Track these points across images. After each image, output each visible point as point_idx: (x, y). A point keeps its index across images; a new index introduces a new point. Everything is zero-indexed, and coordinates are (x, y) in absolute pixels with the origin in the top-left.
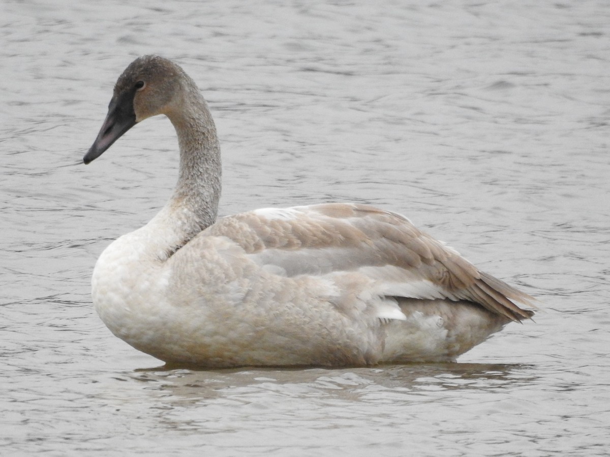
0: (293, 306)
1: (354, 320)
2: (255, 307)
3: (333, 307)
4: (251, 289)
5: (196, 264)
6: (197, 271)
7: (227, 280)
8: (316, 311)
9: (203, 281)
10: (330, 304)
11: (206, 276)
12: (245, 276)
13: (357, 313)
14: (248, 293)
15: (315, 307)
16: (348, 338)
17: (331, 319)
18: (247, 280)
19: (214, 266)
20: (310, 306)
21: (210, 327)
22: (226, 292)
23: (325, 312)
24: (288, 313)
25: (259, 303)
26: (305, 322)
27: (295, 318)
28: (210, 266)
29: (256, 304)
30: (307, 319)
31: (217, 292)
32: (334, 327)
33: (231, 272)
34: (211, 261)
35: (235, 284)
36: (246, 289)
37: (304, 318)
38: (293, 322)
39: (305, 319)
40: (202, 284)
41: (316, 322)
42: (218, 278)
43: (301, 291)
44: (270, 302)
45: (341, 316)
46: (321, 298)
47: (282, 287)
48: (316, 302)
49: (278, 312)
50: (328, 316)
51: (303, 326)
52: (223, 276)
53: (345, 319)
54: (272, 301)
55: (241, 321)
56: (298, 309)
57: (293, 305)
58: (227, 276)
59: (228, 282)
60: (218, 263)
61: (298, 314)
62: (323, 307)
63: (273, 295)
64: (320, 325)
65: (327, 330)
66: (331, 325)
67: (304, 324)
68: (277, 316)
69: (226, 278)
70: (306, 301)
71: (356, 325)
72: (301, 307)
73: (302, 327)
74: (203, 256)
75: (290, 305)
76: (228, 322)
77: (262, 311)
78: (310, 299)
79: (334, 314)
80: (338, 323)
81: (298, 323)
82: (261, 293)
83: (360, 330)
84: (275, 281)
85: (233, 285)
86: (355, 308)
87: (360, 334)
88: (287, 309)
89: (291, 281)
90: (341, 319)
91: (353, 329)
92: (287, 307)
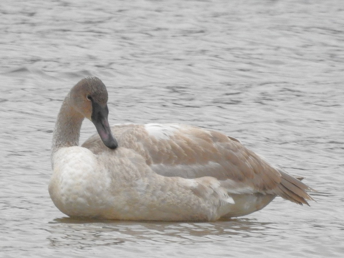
0: (171, 194)
1: (205, 199)
2: (151, 196)
3: (193, 192)
4: (148, 184)
5: (119, 167)
7: (137, 178)
8: (184, 196)
9: (125, 178)
10: (191, 191)
12: (146, 176)
13: (208, 195)
14: (148, 187)
15: (183, 193)
16: (202, 210)
17: (192, 200)
18: (146, 179)
19: (129, 169)
20: (181, 193)
22: (136, 185)
23: (189, 196)
24: (169, 198)
25: (153, 193)
26: (178, 202)
27: (173, 201)
28: (127, 169)
29: (151, 194)
30: (179, 201)
31: (132, 186)
32: (194, 204)
33: (139, 174)
34: (127, 166)
35: (141, 180)
36: (146, 183)
37: (177, 200)
38: (172, 203)
41: (184, 202)
42: (132, 177)
43: (175, 185)
44: (159, 192)
45: (198, 198)
46: (186, 188)
47: (165, 183)
48: (183, 190)
49: (163, 198)
50: (190, 198)
51: (177, 205)
52: (135, 176)
53: (201, 199)
54: (160, 192)
55: (143, 205)
56: (174, 195)
57: (171, 192)
58: (137, 176)
59: (137, 180)
60: (130, 167)
61: (174, 197)
62: (187, 193)
63: (160, 187)
64: (186, 204)
65: (190, 206)
66: (192, 203)
67: (178, 204)
68: (163, 201)
69: (136, 177)
70: (178, 190)
71: (207, 202)
72: (175, 194)
74: (122, 163)
75: (169, 193)
77: (155, 198)
78: (180, 188)
79: (193, 196)
80: (197, 202)
81: (174, 203)
82: (154, 186)
83: (208, 205)
84: (161, 179)
85: (140, 182)
86: (207, 192)
87: (209, 207)
88: (168, 196)
89: (170, 179)
90: (198, 199)
91: (204, 204)
92: (168, 194)
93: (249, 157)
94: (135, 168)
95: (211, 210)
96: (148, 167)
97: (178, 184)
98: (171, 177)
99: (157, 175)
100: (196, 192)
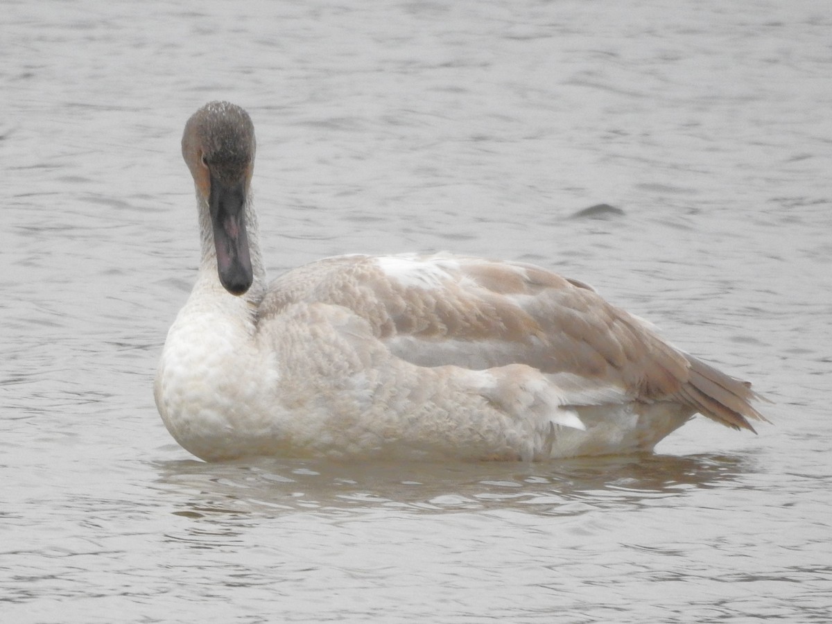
0: (434, 407)
1: (516, 418)
2: (386, 409)
3: (487, 402)
4: (381, 383)
5: (306, 345)
6: (310, 354)
7: (351, 371)
8: (464, 410)
9: (320, 370)
10: (483, 398)
11: (324, 363)
12: (373, 366)
13: (520, 408)
14: (378, 389)
15: (464, 404)
16: (508, 443)
17: (486, 420)
18: (375, 372)
19: (333, 349)
20: (457, 404)
21: (327, 438)
22: (350, 387)
23: (476, 411)
24: (427, 417)
25: (390, 405)
26: (450, 427)
27: (437, 423)
28: (327, 348)
29: (386, 406)
30: (452, 423)
31: (338, 387)
32: (489, 431)
33: (356, 359)
34: (327, 342)
35: (362, 376)
36: (375, 383)
37: (449, 422)
38: (434, 429)
39: (450, 424)
40: (319, 375)
41: (466, 426)
42: (339, 368)
43: (443, 385)
44: (403, 403)
45: (499, 415)
46: (470, 391)
47: (419, 380)
48: (464, 397)
49: (413, 416)
50: (481, 416)
51: (447, 433)
52: (346, 365)
53: (505, 418)
54: (407, 401)
55: (367, 430)
56: (440, 409)
57: (434, 404)
58: (352, 366)
59: (352, 374)
60: (336, 344)
61: (440, 416)
62: (474, 403)
63: (408, 392)
64: (471, 430)
65: (481, 436)
66: (485, 428)
67: (449, 431)
68: (413, 422)
69: (350, 368)
70: (451, 397)
71: (520, 424)
72: (444, 407)
73: (447, 436)
74: (315, 335)
75: (428, 404)
76: (349, 431)
77: (394, 415)
78: (455, 393)
79: (489, 411)
80: (495, 425)
81: (441, 430)
82: (393, 389)
83: (525, 432)
84: (410, 371)
85: (359, 379)
86: (518, 401)
87: (524, 437)
88: (425, 411)
89: (430, 371)
90: (498, 419)
91: (515, 431)
92: (425, 408)
93: (615, 324)
94: (348, 345)
95: (531, 444)
96: (380, 345)
97: (449, 382)
98: (435, 368)
99: (402, 364)
100: (496, 401)
